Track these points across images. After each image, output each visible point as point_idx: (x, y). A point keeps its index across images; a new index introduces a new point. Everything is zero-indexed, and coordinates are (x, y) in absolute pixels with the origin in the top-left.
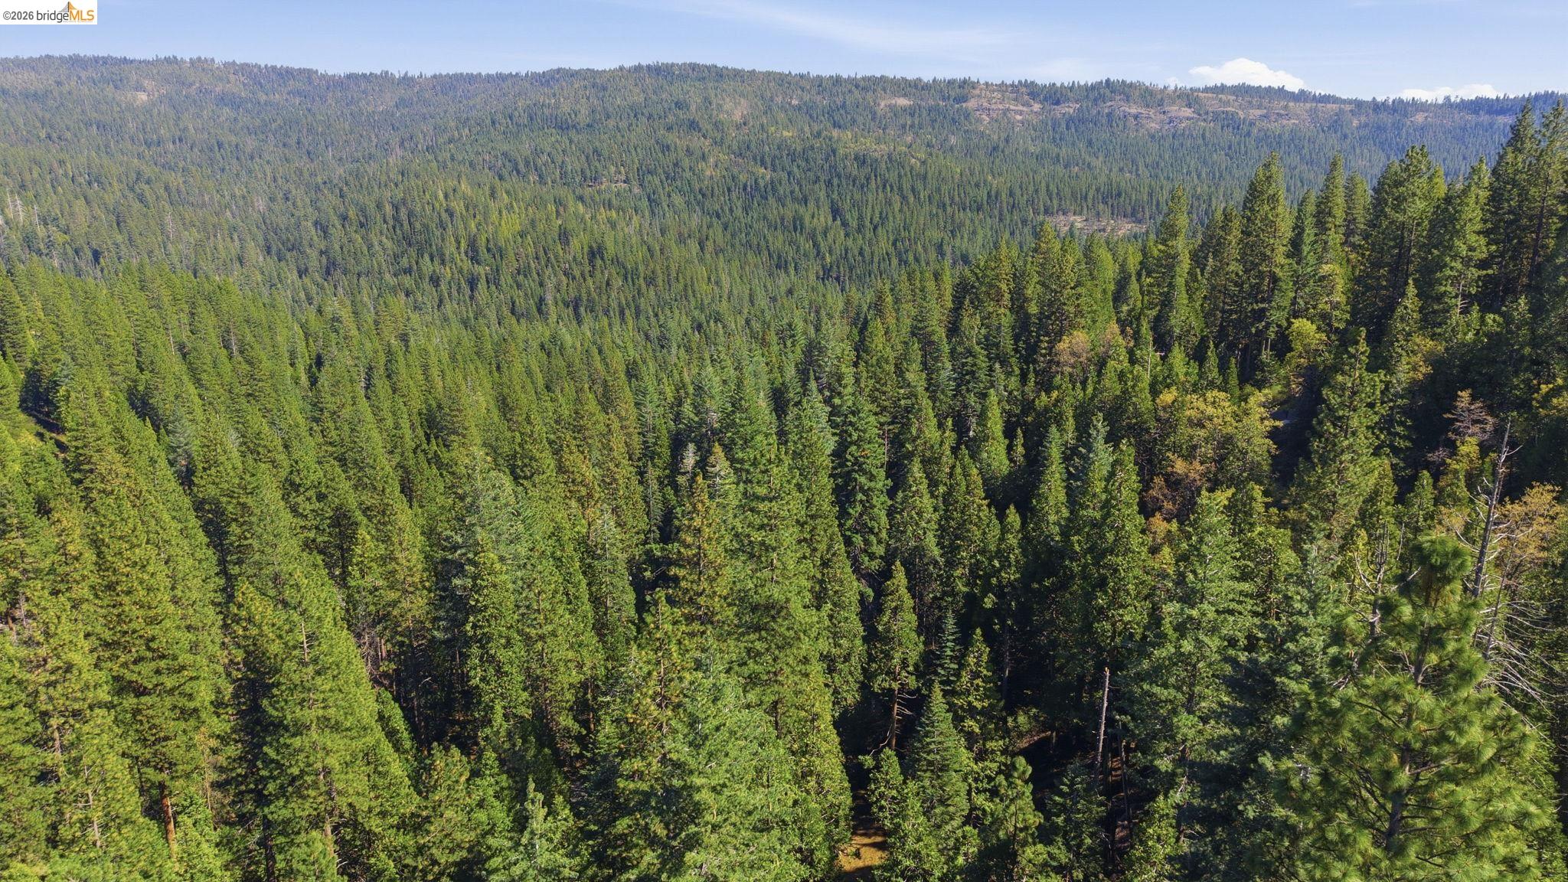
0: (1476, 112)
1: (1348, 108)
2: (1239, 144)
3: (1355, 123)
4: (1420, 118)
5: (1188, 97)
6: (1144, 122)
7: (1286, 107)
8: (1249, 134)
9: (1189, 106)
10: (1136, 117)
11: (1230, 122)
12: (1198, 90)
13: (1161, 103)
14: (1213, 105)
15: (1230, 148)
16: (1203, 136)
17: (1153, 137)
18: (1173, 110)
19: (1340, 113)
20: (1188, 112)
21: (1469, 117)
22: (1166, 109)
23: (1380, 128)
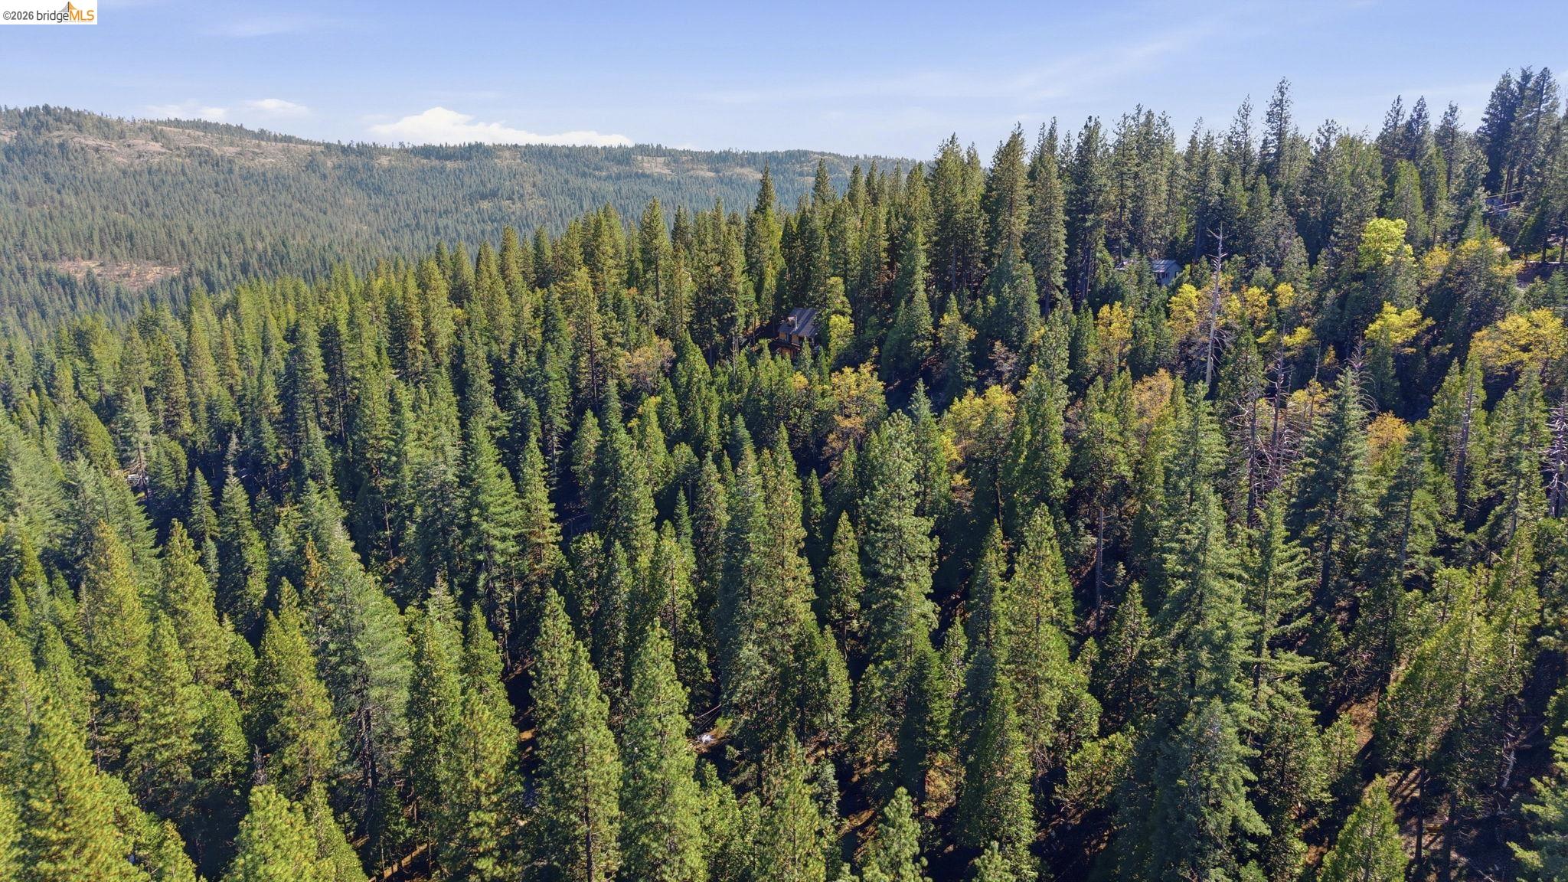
0: (427, 157)
1: (318, 149)
2: (226, 181)
3: (329, 164)
4: (384, 161)
5: (152, 130)
6: (108, 155)
7: (259, 146)
8: (231, 171)
9: (155, 139)
10: (97, 150)
11: (205, 158)
12: (159, 123)
13: (122, 136)
14: (182, 139)
15: (217, 185)
16: (184, 173)
17: (124, 172)
18: (140, 143)
19: (312, 154)
20: (156, 147)
21: (425, 161)
22: (131, 142)
23: (353, 170)
